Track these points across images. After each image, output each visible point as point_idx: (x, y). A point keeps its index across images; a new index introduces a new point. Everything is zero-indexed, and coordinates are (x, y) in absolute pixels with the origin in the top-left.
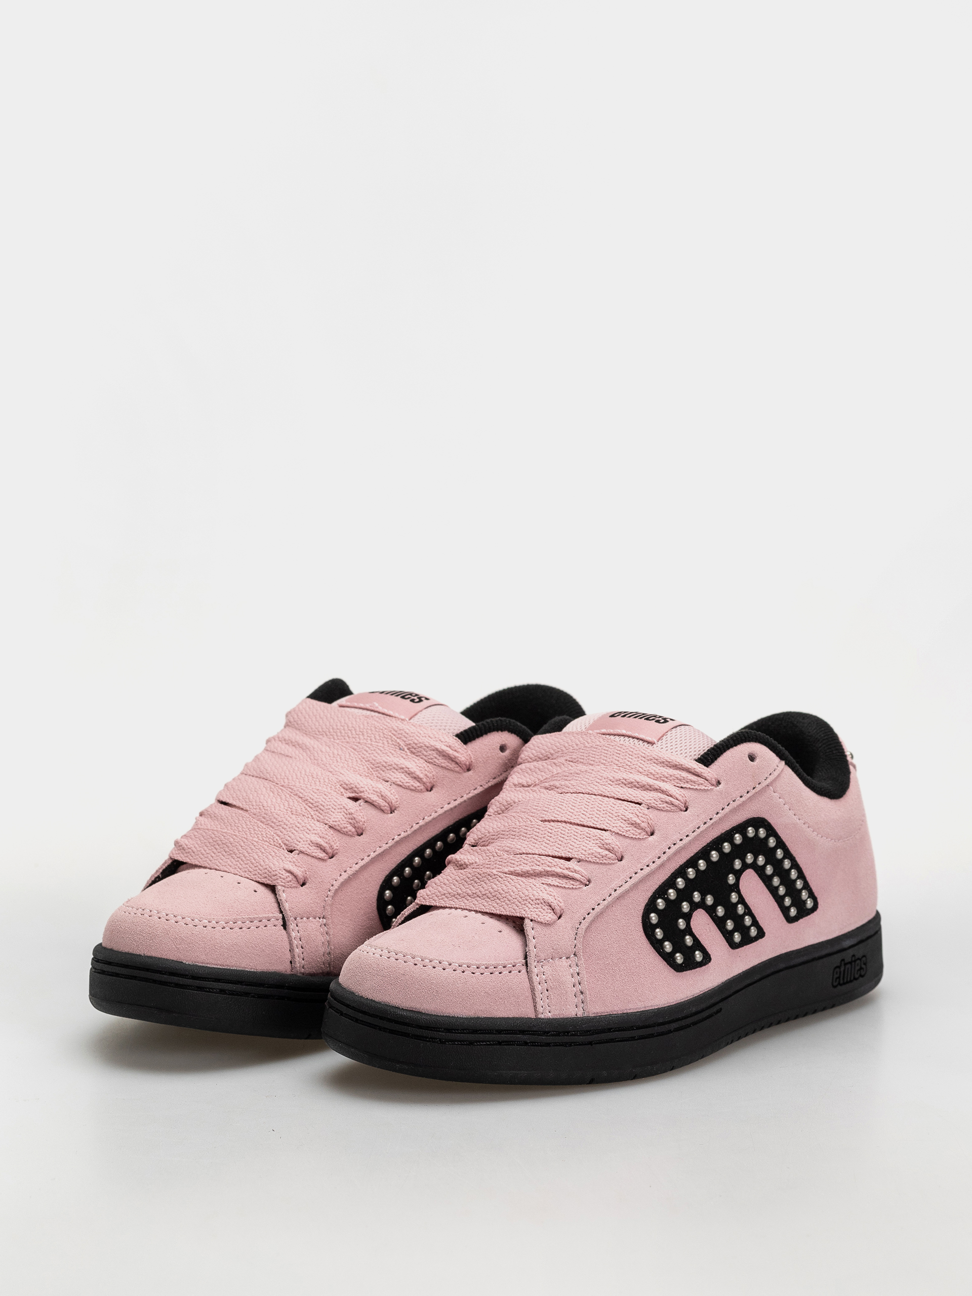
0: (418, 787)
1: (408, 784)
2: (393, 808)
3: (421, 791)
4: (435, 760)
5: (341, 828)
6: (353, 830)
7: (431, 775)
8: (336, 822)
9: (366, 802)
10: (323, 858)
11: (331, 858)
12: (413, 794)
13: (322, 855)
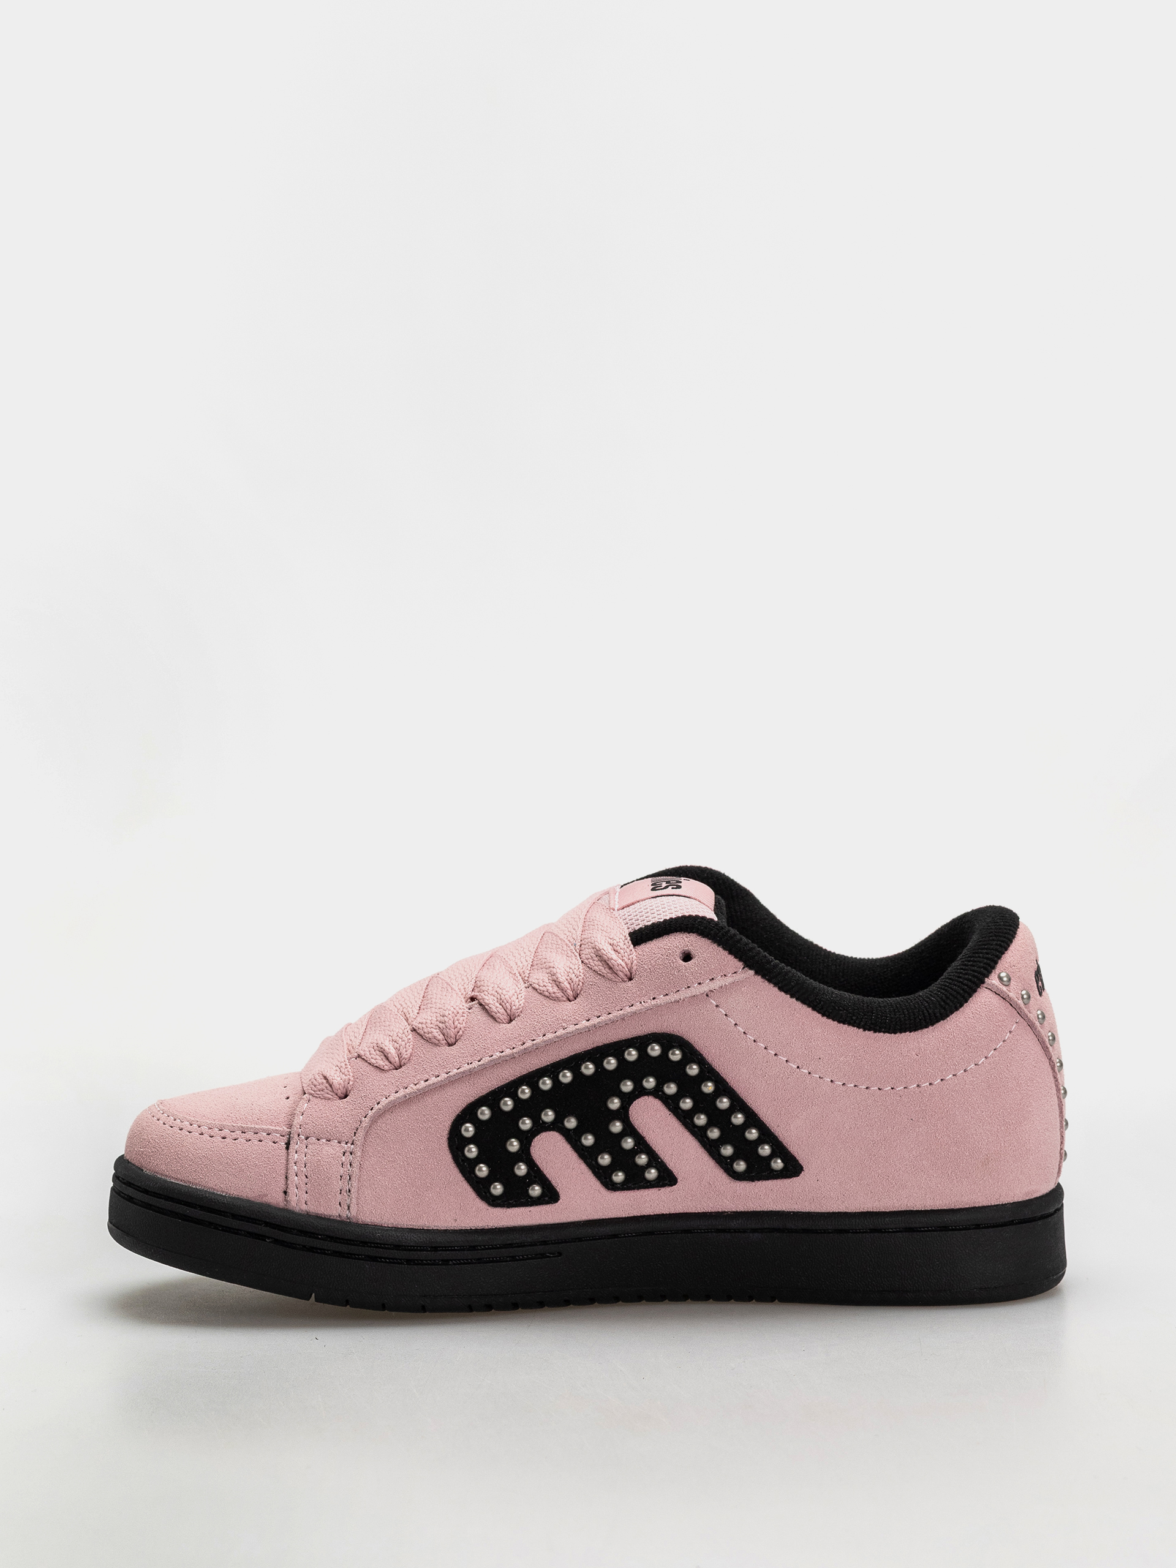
0: (554, 993)
1: (544, 989)
2: (512, 1018)
3: (556, 999)
4: (591, 961)
5: (424, 1033)
6: (441, 1037)
7: (577, 979)
8: (422, 1023)
9: (481, 1005)
10: (382, 1067)
11: (397, 1069)
12: (545, 1001)
13: (381, 1062)
